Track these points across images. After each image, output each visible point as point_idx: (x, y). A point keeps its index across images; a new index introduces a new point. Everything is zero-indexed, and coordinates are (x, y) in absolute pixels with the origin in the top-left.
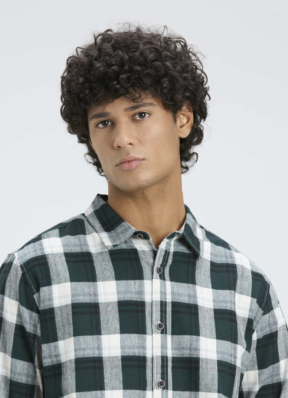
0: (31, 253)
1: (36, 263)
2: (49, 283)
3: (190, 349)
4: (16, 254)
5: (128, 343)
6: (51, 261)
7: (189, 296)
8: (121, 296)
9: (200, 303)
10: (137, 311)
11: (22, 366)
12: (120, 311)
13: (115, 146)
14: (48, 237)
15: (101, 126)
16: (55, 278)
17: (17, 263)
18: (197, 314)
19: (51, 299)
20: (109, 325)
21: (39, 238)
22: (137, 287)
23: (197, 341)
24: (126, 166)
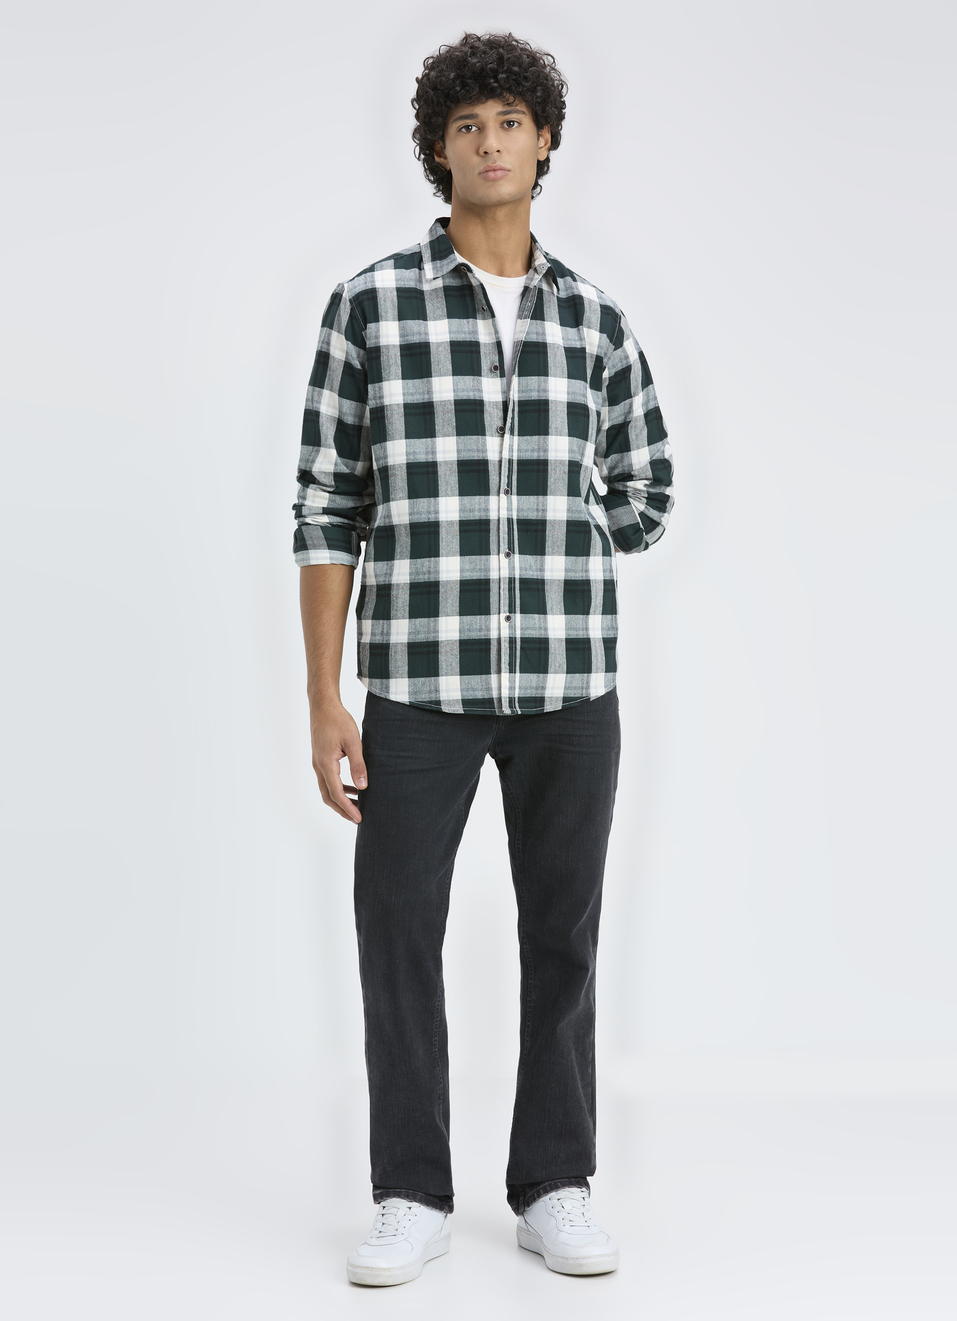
0: (361, 285)
1: (365, 297)
2: (376, 319)
3: (539, 391)
4: (346, 285)
5: (461, 386)
6: (380, 296)
7: (537, 333)
8: (453, 336)
9: (549, 340)
10: (471, 352)
11: (349, 406)
12: (452, 352)
13: (481, 152)
14: (382, 268)
15: (463, 130)
16: (383, 314)
17: (346, 296)
18: (545, 353)
19: (377, 337)
20: (441, 366)
21: (371, 269)
22: (470, 327)
23: (546, 382)
24: (491, 174)
